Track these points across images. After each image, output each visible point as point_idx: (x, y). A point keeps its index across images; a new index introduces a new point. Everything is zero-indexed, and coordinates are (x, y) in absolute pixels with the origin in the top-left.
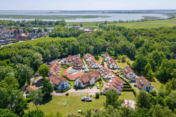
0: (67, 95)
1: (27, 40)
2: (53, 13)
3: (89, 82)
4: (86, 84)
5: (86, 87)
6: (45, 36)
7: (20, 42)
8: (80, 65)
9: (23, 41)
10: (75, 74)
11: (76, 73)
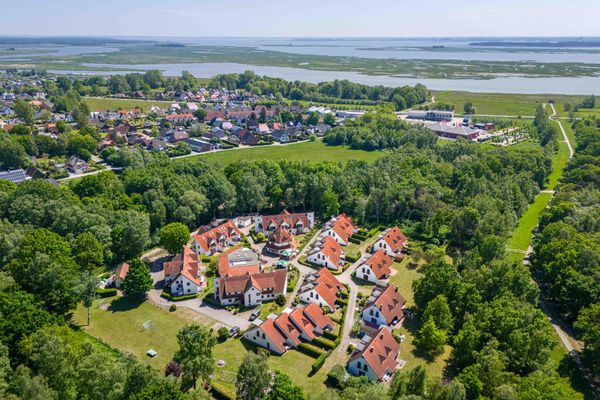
0: (173, 309)
1: (261, 144)
2: (441, 48)
3: (241, 297)
4: (233, 300)
5: (229, 306)
6: (313, 139)
7: (241, 146)
8: (280, 245)
9: (248, 146)
10: (238, 266)
11: (245, 263)
